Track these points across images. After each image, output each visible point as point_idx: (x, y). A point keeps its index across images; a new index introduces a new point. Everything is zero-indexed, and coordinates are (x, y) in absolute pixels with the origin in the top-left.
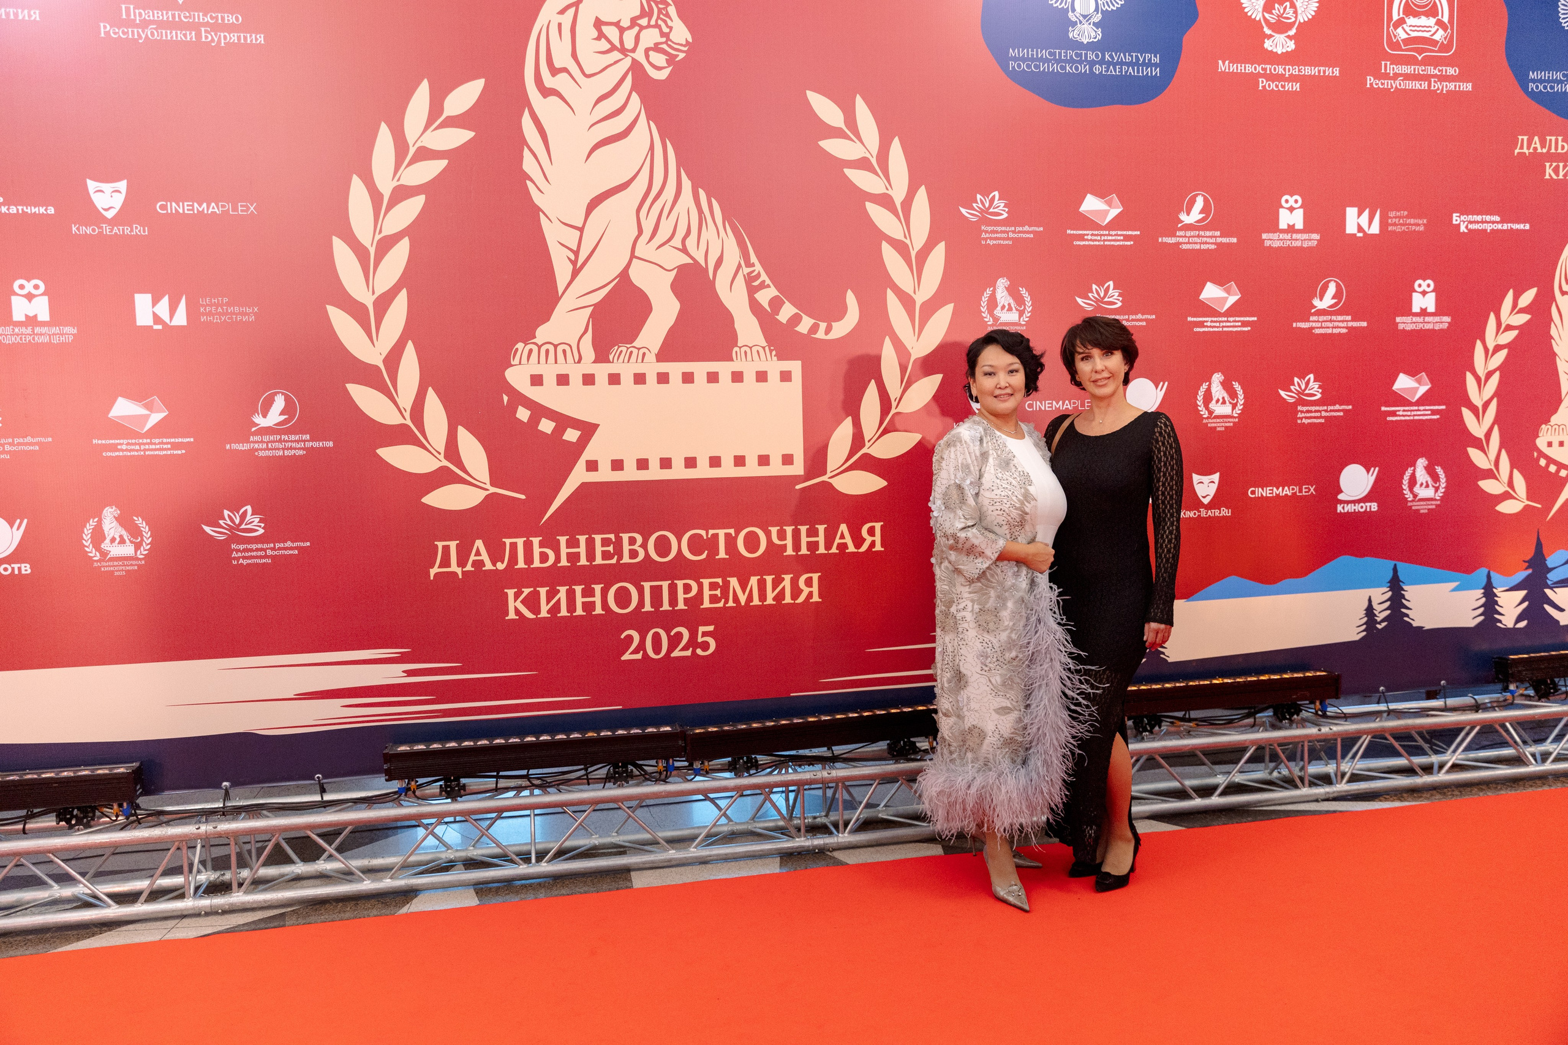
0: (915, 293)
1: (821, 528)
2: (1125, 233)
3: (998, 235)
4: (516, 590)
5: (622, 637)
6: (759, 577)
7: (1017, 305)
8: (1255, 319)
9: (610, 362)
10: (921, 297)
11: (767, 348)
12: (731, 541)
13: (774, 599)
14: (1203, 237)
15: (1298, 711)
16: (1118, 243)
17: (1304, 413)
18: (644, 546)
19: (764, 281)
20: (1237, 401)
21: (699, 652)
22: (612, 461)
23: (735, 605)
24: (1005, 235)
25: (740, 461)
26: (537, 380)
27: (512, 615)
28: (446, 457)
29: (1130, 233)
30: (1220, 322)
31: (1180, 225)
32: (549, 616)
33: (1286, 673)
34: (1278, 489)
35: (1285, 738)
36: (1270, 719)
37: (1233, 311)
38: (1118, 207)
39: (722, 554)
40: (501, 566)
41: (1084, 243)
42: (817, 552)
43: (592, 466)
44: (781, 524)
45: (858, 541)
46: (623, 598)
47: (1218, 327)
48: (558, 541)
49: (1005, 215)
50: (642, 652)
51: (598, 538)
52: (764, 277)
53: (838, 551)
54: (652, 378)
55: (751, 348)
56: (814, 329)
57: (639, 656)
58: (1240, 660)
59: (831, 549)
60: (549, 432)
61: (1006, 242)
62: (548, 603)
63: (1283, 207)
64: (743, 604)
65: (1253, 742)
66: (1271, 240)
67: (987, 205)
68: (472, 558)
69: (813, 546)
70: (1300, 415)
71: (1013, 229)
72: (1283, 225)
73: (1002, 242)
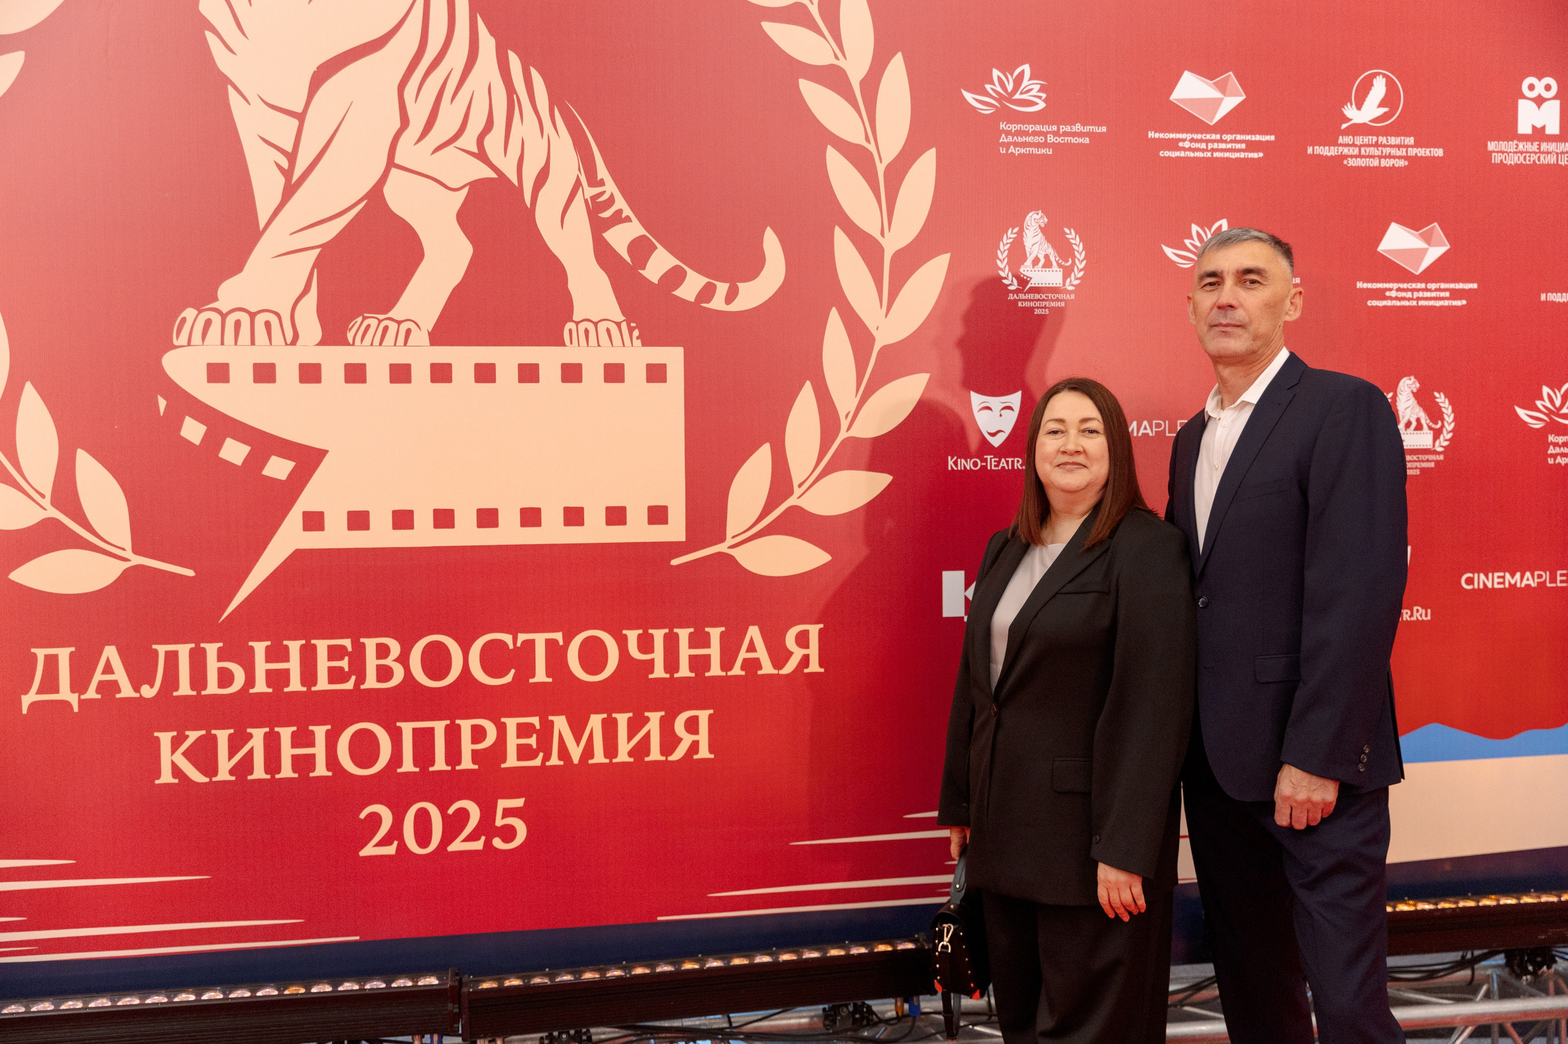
0: (882, 234)
1: (715, 633)
2: (1248, 137)
3: (1029, 139)
4: (175, 733)
5: (362, 816)
6: (605, 716)
7: (1061, 258)
8: (1475, 286)
9: (349, 345)
10: (893, 243)
11: (624, 326)
12: (556, 654)
13: (630, 754)
14: (1385, 146)
15: (1550, 961)
16: (1237, 155)
17: (1560, 447)
18: (403, 659)
19: (620, 211)
20: (1443, 426)
21: (498, 843)
22: (350, 513)
23: (562, 763)
24: (1041, 139)
25: (574, 516)
26: (218, 373)
27: (166, 777)
28: (55, 503)
29: (1258, 138)
30: (1413, 290)
31: (1344, 126)
32: (233, 778)
33: (1526, 891)
34: (1513, 576)
35: (1525, 1013)
36: (1499, 972)
37: (1435, 273)
38: (1238, 95)
39: (541, 675)
40: (148, 692)
41: (1177, 154)
42: (707, 674)
43: (314, 521)
44: (645, 624)
45: (779, 656)
46: (364, 748)
47: (1409, 299)
48: (252, 648)
49: (1041, 105)
50: (396, 843)
51: (322, 646)
52: (620, 203)
53: (743, 673)
54: (421, 373)
55: (596, 324)
56: (707, 293)
57: (391, 850)
58: (1448, 867)
59: (731, 669)
60: (239, 462)
61: (1042, 151)
62: (230, 758)
63: (1525, 97)
64: (576, 760)
65: (1468, 1020)
66: (1503, 152)
67: (1010, 88)
68: (98, 676)
69: (700, 664)
70: (1551, 450)
71: (1055, 128)
72: (1524, 128)
73: (1035, 151)
